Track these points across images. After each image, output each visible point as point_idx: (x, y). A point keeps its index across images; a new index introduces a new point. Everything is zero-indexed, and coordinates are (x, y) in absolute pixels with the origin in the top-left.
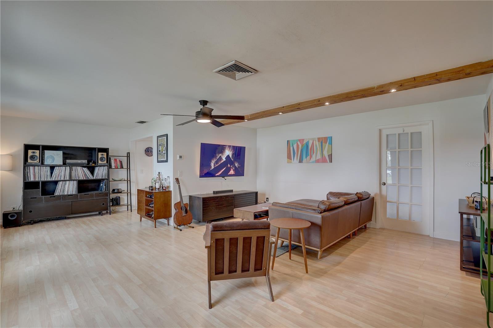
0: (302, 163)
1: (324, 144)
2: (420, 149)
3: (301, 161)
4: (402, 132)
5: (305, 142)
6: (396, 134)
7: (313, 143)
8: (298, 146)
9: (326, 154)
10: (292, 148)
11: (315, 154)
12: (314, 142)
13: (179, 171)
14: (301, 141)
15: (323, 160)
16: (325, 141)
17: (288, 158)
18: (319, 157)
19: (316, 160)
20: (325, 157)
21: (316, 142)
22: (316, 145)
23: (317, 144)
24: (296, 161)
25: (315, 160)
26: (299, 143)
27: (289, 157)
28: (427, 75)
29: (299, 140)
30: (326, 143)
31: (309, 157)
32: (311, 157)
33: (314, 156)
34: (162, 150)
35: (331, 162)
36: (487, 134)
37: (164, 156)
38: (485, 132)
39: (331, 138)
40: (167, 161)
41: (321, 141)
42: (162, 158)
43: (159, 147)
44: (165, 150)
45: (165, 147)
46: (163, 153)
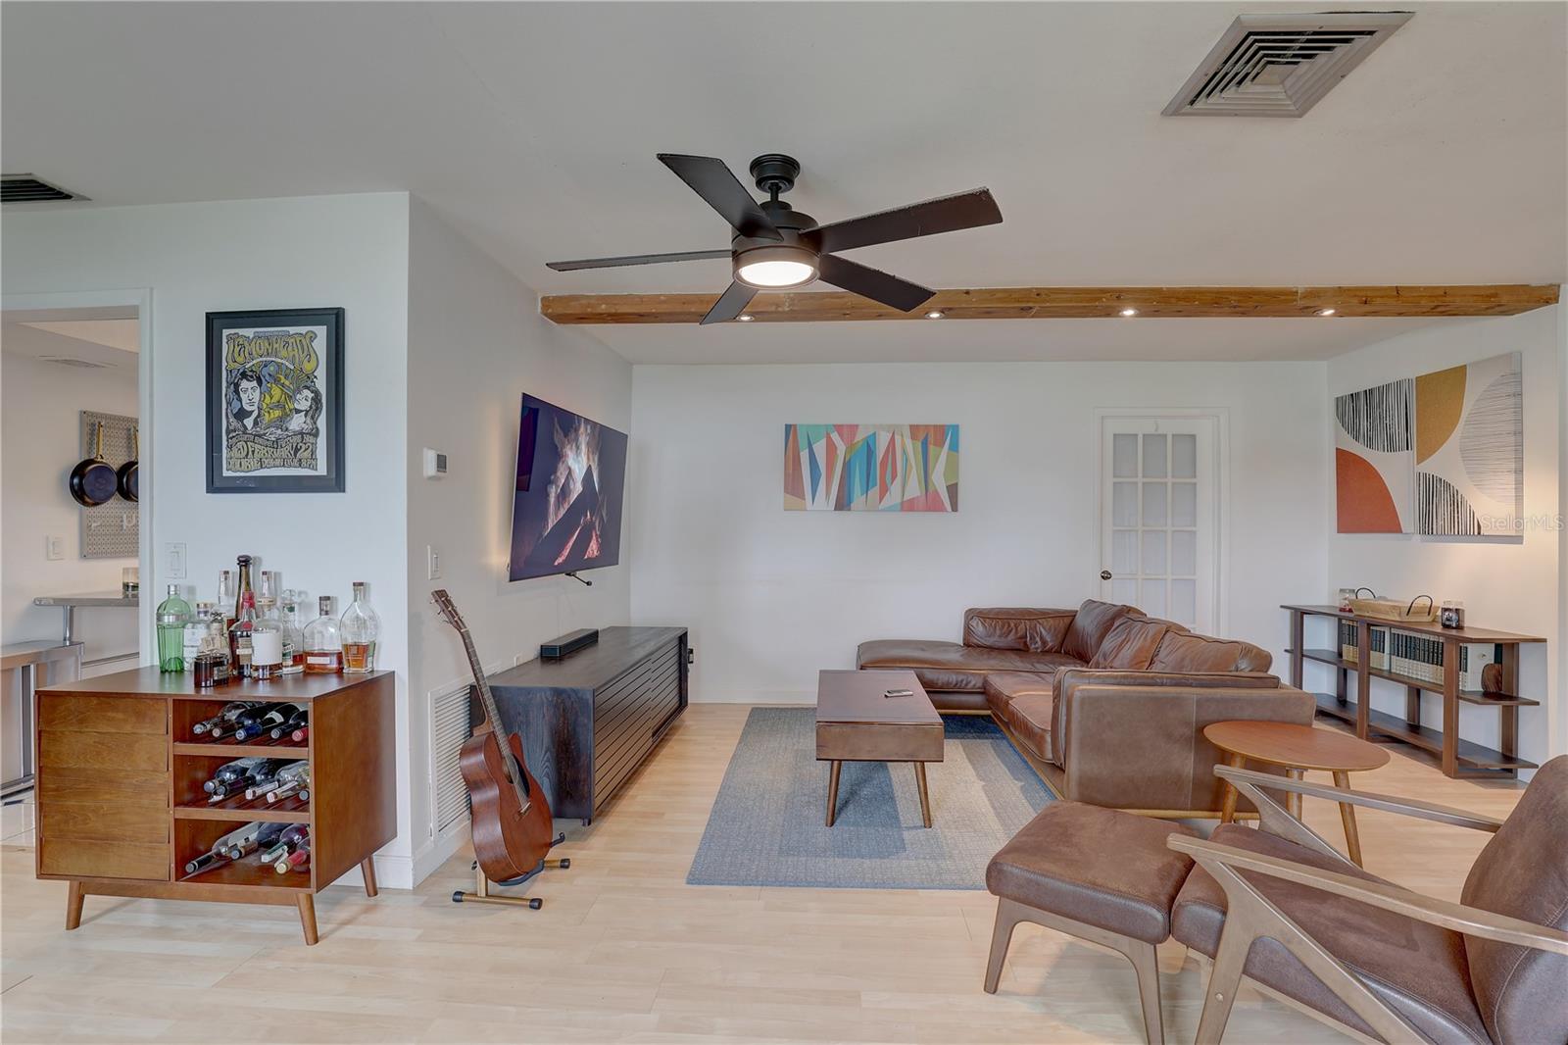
0: (849, 510)
1: (932, 449)
2: (1193, 480)
3: (843, 504)
4: (1152, 431)
5: (860, 436)
6: (1136, 435)
7: (892, 440)
8: (831, 448)
9: (939, 482)
10: (804, 456)
11: (899, 479)
12: (898, 438)
13: (429, 547)
14: (847, 431)
15: (931, 504)
16: (934, 437)
17: (786, 491)
18: (914, 490)
19: (902, 503)
20: (936, 491)
21: (903, 440)
22: (904, 452)
23: (909, 447)
24: (823, 501)
25: (899, 501)
26: (835, 436)
27: (793, 486)
28: (1426, 288)
29: (839, 428)
30: (940, 444)
31: (875, 491)
32: (884, 490)
33: (895, 488)
34: (277, 413)
35: (955, 508)
36: (1380, 453)
37: (297, 450)
38: (1358, 449)
39: (956, 428)
40: (335, 481)
41: (922, 438)
42: (278, 462)
43: (237, 386)
44: (316, 410)
45: (306, 392)
46: (287, 429)
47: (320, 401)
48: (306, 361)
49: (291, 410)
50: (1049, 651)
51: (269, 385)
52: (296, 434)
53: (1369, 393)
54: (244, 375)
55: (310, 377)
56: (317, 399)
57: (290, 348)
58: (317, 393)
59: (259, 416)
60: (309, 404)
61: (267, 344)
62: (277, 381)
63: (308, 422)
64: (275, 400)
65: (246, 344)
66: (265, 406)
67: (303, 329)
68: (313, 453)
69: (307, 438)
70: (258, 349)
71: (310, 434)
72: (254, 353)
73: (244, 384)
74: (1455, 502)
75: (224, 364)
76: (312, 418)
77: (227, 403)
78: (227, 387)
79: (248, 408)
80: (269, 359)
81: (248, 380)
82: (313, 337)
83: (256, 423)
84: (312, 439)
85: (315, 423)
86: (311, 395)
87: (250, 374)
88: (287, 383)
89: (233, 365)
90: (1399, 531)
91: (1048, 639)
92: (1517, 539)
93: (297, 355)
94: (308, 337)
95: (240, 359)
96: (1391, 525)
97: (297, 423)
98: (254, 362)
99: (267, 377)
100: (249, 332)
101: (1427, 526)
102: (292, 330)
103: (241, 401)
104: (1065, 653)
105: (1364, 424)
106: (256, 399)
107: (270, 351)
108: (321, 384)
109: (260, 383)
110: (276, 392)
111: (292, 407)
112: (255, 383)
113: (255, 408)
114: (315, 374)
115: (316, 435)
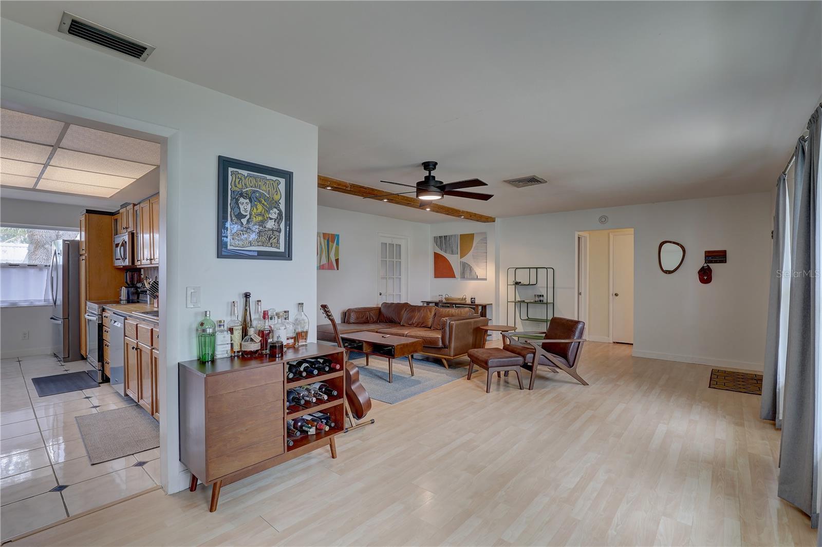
1: (330, 244)
2: (400, 260)
4: (391, 243)
6: (387, 244)
9: (333, 258)
15: (330, 266)
16: (331, 239)
20: (332, 261)
30: (333, 242)
34: (260, 218)
35: (338, 269)
36: (449, 255)
37: (270, 238)
38: (442, 253)
39: (338, 235)
40: (287, 255)
41: (327, 238)
42: (260, 244)
43: (237, 200)
44: (280, 219)
45: (275, 210)
46: (265, 227)
47: (282, 215)
48: (275, 195)
49: (267, 218)
50: (375, 322)
51: (256, 203)
52: (269, 230)
53: (445, 237)
54: (241, 195)
55: (277, 203)
56: (280, 214)
57: (267, 186)
58: (280, 211)
59: (250, 218)
60: (276, 216)
61: (254, 181)
62: (260, 202)
63: (276, 224)
64: (259, 211)
65: (243, 178)
66: (253, 213)
67: (274, 178)
68: (278, 240)
69: (276, 233)
70: (250, 183)
71: (277, 231)
72: (247, 184)
73: (242, 200)
74: (471, 269)
75: (230, 187)
76: (278, 223)
77: (231, 209)
78: (231, 200)
79: (245, 214)
80: (256, 189)
81: (244, 198)
82: (279, 183)
83: (248, 222)
84: (277, 233)
85: (279, 226)
86: (277, 212)
87: (245, 195)
88: (265, 203)
89: (235, 188)
90: (455, 277)
91: (374, 317)
92: (486, 279)
93: (270, 190)
94: (276, 182)
95: (240, 186)
96: (453, 276)
97: (270, 224)
98: (248, 189)
99: (255, 199)
100: (245, 173)
101: (463, 276)
102: (269, 177)
103: (239, 209)
104: (380, 322)
105: (444, 246)
106: (249, 209)
107: (256, 186)
108: (282, 207)
109: (251, 201)
110: (260, 207)
111: (268, 216)
112: (248, 201)
113: (248, 213)
114: (280, 201)
115: (280, 232)
